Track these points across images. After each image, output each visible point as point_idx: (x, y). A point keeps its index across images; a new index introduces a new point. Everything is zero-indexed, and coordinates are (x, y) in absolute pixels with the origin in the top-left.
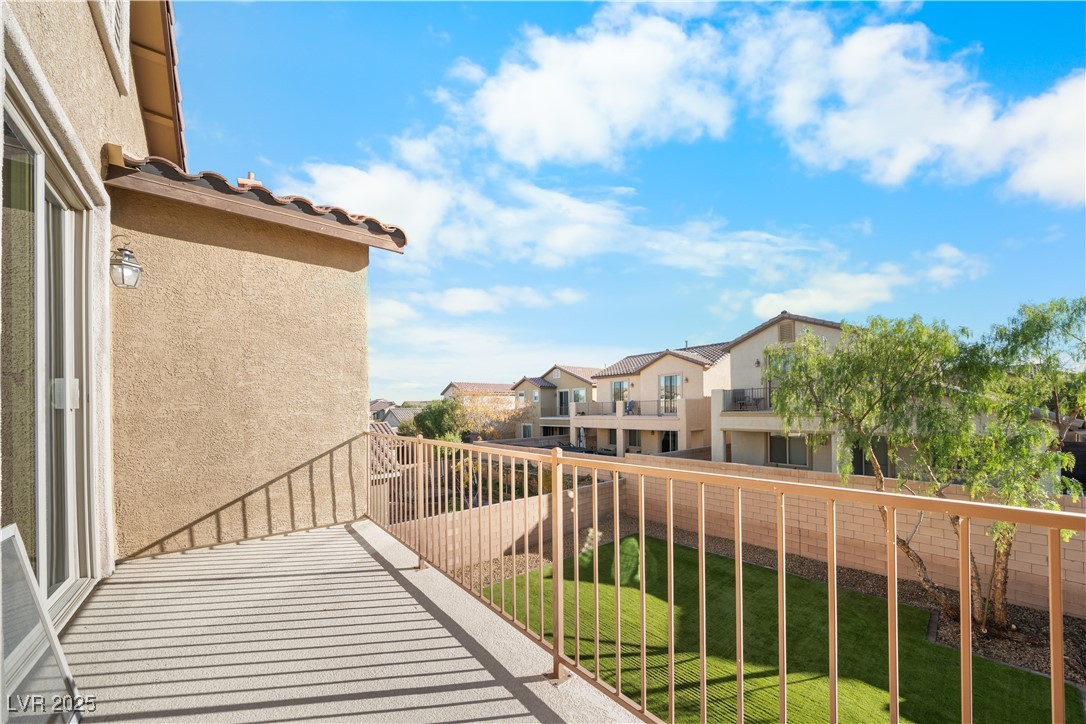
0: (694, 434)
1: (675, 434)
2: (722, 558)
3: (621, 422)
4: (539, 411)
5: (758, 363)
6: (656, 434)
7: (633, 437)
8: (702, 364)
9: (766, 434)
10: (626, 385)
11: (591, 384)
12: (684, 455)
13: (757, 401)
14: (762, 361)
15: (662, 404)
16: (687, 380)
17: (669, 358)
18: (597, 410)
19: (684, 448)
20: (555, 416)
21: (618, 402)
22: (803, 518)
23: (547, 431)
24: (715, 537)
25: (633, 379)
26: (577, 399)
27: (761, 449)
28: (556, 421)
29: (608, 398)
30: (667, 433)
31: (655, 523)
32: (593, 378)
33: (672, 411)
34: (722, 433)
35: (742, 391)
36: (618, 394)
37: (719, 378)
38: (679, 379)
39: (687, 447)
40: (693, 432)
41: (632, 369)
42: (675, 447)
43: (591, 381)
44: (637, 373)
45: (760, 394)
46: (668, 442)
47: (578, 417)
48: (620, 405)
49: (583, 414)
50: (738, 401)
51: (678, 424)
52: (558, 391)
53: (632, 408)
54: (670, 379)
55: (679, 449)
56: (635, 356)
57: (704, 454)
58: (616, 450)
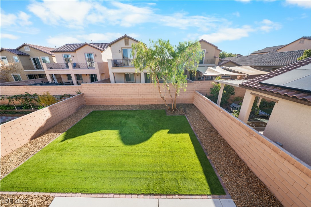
0: (102, 74)
1: (95, 75)
2: (123, 111)
3: (72, 71)
4: (21, 67)
5: (120, 51)
6: (88, 75)
7: (78, 77)
8: (101, 50)
9: (124, 73)
10: (70, 56)
11: (51, 55)
12: (101, 82)
13: (121, 63)
14: (121, 50)
15: (88, 64)
16: (96, 55)
17: (87, 46)
18: (58, 66)
19: (100, 80)
20: (34, 69)
21: (69, 63)
22: (140, 95)
23: (31, 77)
24: (118, 105)
25: (73, 54)
26: (44, 61)
27: (123, 78)
28: (36, 72)
29: (62, 61)
30: (92, 75)
31: (98, 105)
32: (51, 52)
33: (92, 67)
34: (113, 74)
35: (116, 60)
36: (67, 60)
37: (107, 56)
38: (93, 55)
39: (101, 79)
40: (101, 74)
41: (72, 49)
42: (96, 80)
43: (51, 53)
44: (74, 51)
45: (122, 61)
46: (93, 78)
47: (49, 69)
48: (70, 64)
49: (51, 68)
50: (116, 64)
51: (96, 71)
52: (31, 57)
53: (75, 66)
54: (89, 55)
55: (98, 80)
56: (71, 44)
57: (108, 81)
58: (72, 82)
